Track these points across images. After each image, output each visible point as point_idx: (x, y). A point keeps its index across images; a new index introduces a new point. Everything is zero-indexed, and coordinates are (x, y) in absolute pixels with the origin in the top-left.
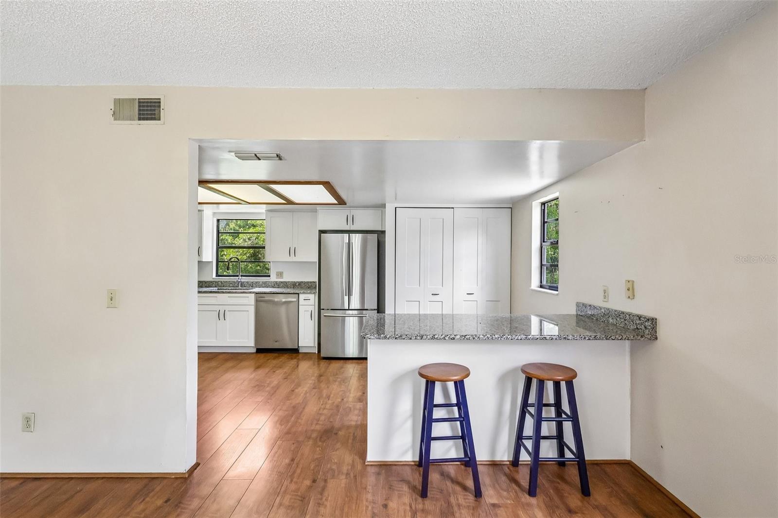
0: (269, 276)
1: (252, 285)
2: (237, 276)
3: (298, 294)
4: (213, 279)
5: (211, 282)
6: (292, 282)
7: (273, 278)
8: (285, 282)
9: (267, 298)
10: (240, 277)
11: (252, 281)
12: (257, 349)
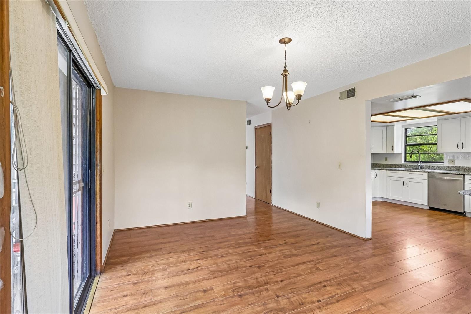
0: (443, 163)
1: (429, 168)
2: (418, 162)
3: (464, 175)
4: (403, 163)
5: (402, 165)
6: (462, 167)
7: (446, 164)
8: (456, 167)
9: (437, 176)
10: (420, 163)
11: (429, 165)
12: (430, 207)
